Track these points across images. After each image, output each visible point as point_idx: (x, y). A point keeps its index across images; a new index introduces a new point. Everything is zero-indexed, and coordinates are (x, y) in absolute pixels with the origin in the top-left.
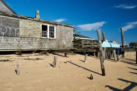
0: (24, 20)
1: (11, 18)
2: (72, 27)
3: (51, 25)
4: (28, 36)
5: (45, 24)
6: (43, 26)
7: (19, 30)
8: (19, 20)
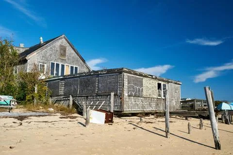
0: (146, 78)
1: (137, 77)
2: (179, 84)
3: (164, 83)
4: (148, 96)
5: (160, 82)
6: (158, 84)
7: (142, 89)
8: (142, 79)
